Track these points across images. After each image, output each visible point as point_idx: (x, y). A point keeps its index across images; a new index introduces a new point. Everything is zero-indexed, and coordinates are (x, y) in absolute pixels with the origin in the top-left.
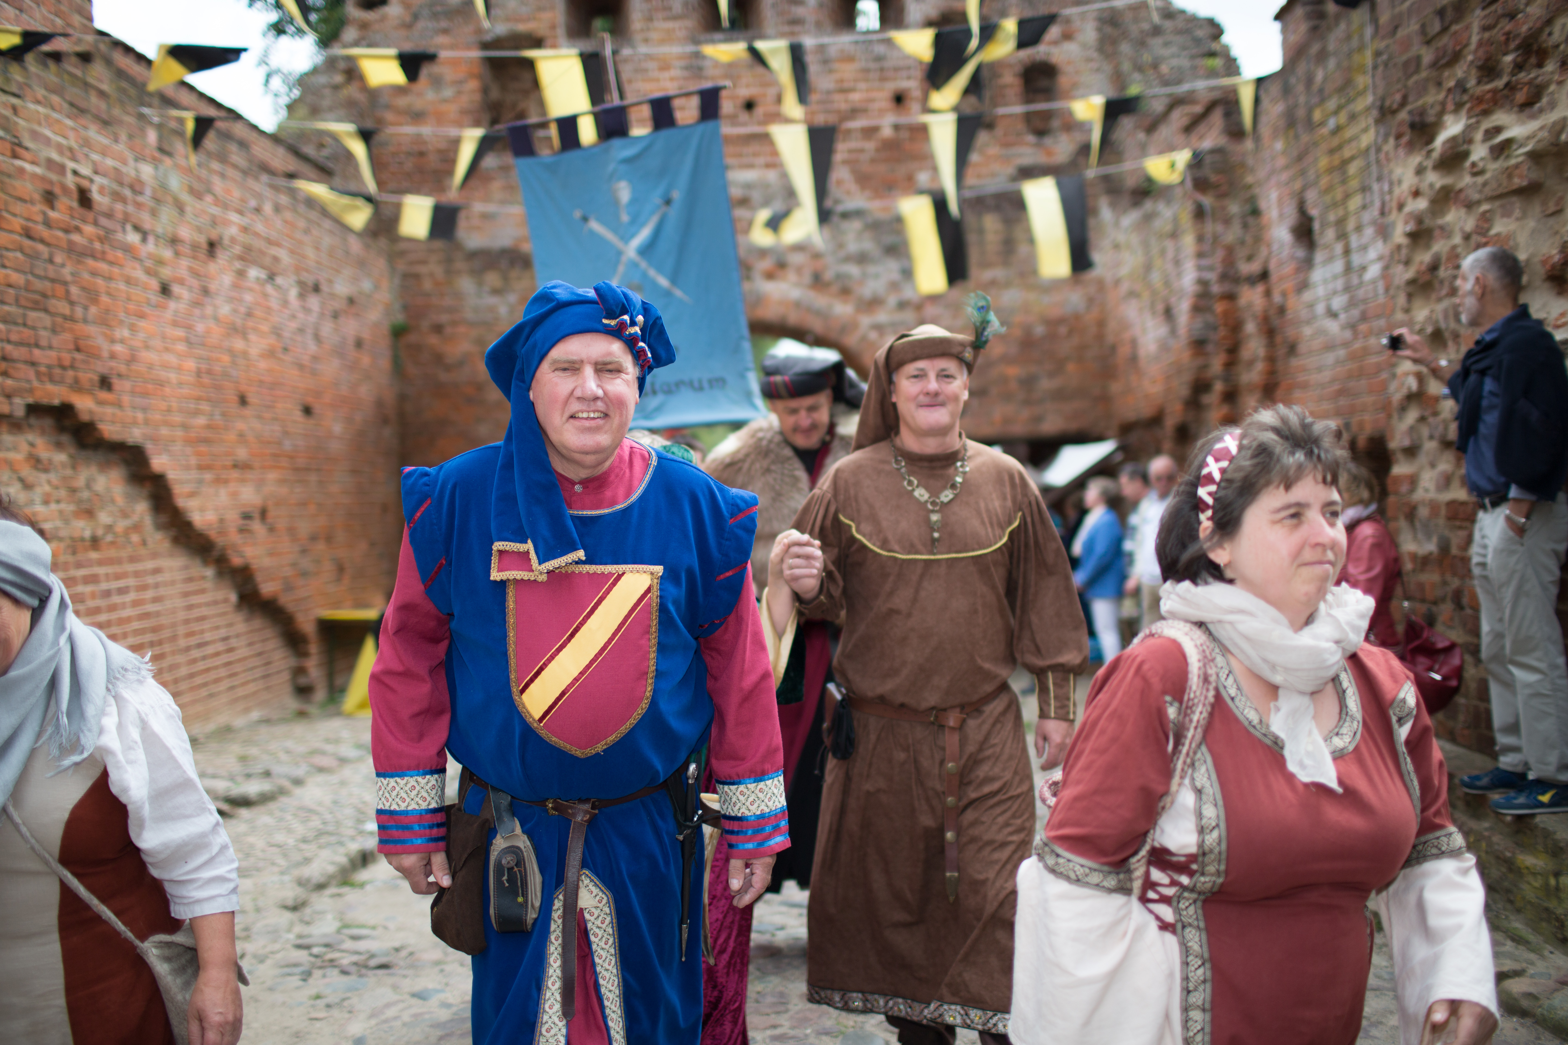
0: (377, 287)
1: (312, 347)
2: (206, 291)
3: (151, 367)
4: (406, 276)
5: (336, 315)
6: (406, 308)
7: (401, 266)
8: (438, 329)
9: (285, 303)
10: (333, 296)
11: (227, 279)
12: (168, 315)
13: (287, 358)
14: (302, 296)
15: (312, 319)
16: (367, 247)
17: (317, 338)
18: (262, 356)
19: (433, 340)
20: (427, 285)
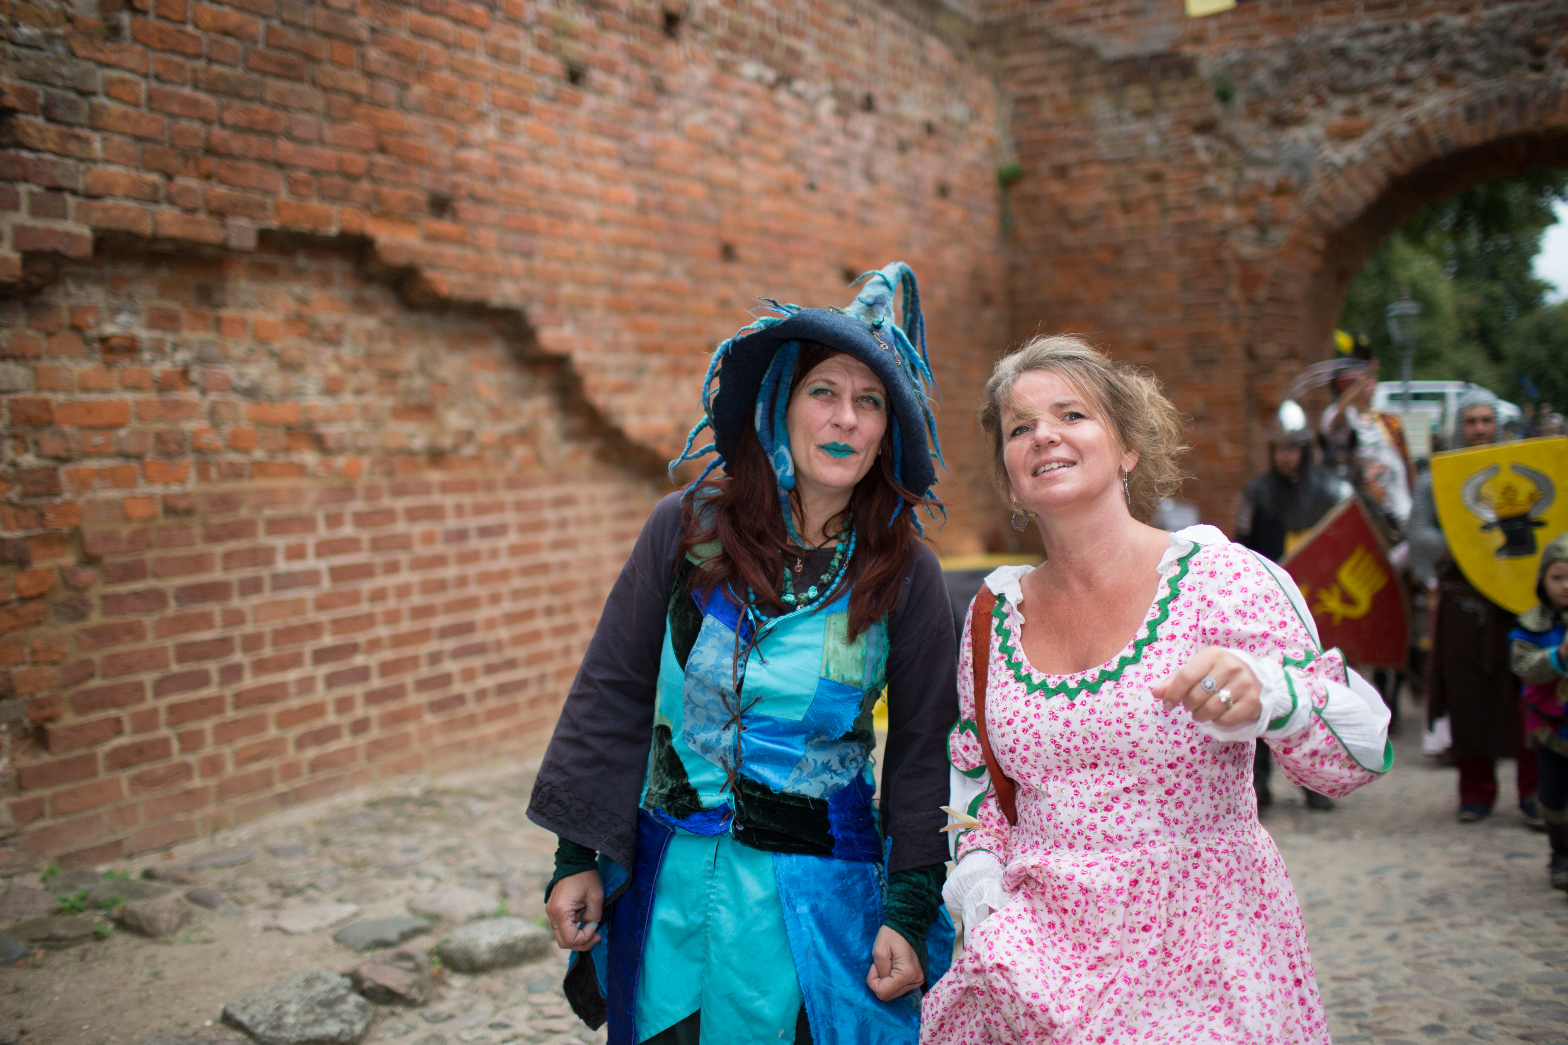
0: (975, 115)
1: (862, 189)
2: (660, 88)
3: (542, 189)
4: (1019, 101)
5: (903, 147)
6: (1019, 146)
7: (1013, 89)
8: (1061, 172)
9: (812, 120)
10: (900, 120)
11: (701, 74)
12: (582, 114)
13: (817, 199)
14: (842, 112)
15: (861, 147)
16: (960, 58)
17: (870, 176)
18: (769, 191)
19: (1055, 187)
20: (1048, 113)
